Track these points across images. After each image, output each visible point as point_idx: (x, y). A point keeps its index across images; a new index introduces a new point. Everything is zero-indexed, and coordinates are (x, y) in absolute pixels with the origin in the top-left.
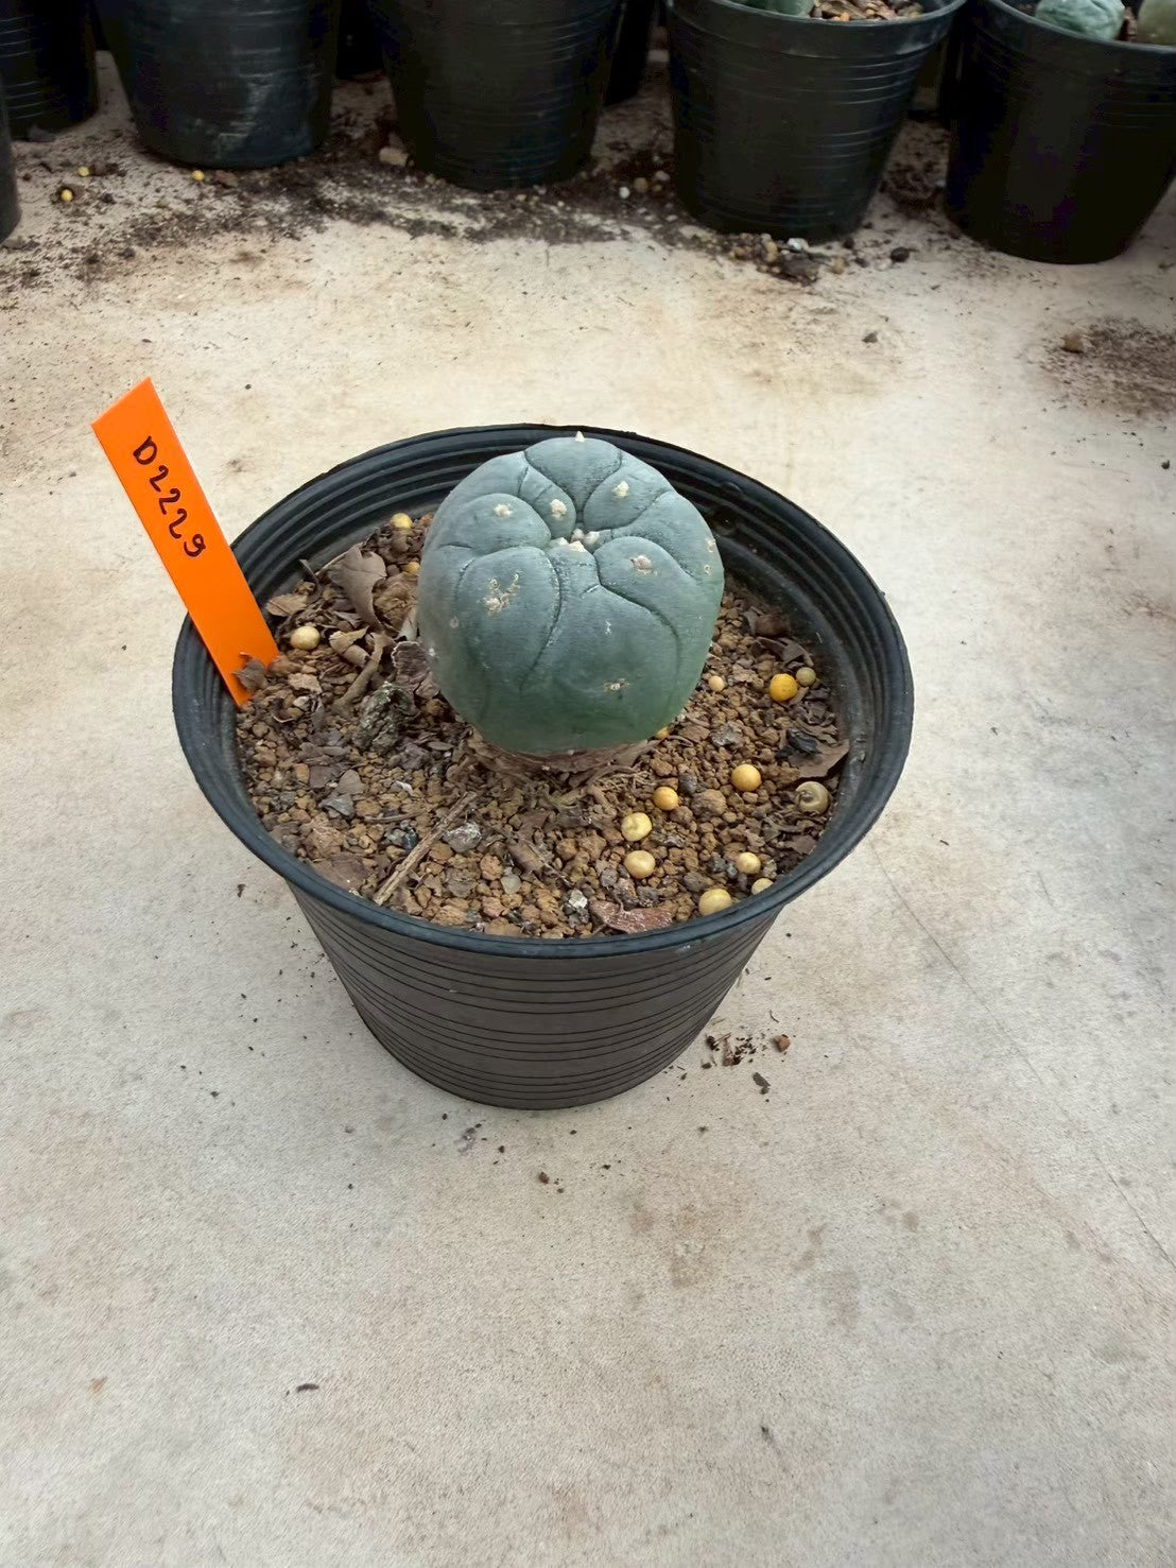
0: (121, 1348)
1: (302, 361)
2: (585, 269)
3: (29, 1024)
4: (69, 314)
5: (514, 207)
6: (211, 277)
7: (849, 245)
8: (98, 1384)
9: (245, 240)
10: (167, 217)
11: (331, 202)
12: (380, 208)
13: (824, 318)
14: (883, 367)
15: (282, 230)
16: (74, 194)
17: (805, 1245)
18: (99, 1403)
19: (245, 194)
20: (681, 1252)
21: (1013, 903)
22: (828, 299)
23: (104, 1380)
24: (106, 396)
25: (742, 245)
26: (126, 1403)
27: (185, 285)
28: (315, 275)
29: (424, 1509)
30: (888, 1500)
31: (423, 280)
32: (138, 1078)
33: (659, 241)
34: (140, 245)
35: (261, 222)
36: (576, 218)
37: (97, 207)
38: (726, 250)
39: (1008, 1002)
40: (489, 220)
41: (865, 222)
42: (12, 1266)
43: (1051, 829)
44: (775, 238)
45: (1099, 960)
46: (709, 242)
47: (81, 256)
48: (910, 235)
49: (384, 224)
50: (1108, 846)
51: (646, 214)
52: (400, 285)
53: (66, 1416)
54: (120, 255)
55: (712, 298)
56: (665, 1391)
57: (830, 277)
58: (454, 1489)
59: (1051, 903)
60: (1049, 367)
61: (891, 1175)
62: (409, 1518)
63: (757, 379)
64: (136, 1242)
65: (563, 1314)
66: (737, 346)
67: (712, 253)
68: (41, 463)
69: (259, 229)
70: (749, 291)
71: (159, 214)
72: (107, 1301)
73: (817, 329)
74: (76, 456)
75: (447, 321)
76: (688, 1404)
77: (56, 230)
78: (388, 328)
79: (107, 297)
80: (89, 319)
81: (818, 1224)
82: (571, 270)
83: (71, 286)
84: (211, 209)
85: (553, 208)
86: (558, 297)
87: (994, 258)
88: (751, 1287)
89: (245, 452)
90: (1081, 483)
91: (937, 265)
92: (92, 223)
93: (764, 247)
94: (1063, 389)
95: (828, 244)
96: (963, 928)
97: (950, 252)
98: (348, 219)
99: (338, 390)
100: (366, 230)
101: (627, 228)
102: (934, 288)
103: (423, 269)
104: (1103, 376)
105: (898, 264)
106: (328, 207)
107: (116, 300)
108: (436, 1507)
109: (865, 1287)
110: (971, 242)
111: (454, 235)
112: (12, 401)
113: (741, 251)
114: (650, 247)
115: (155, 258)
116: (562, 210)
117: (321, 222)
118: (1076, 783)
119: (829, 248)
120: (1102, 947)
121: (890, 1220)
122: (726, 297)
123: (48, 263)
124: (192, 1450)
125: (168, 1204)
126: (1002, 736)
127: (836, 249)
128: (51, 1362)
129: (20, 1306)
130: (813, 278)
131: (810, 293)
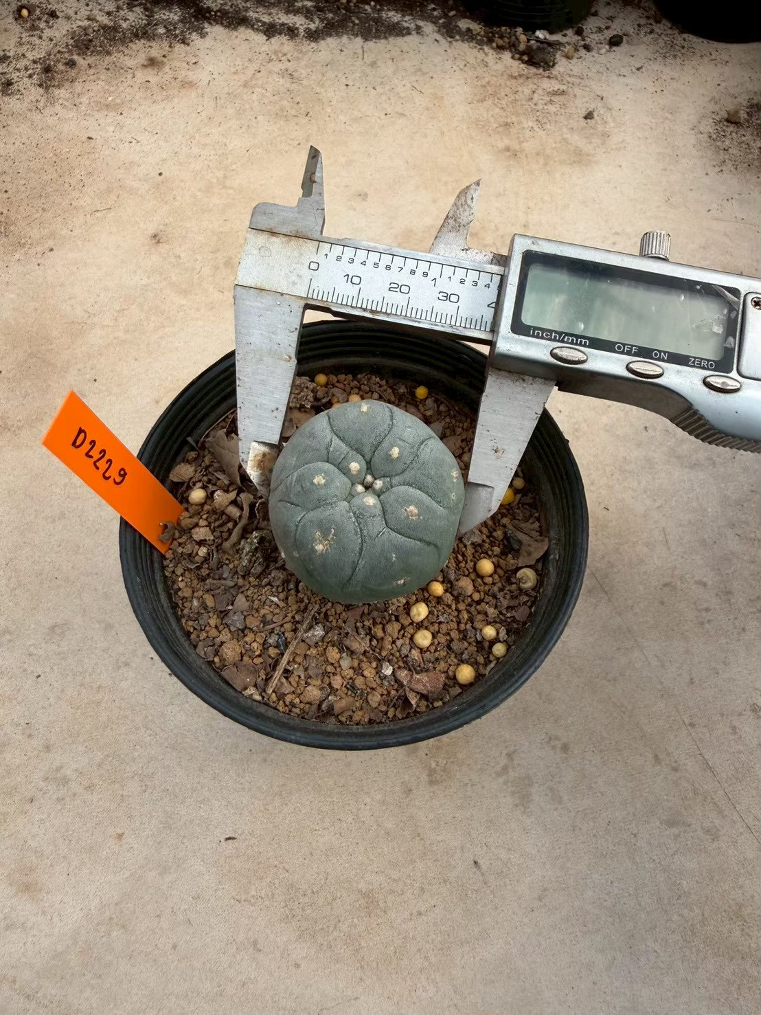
0: (130, 817)
1: (196, 150)
2: (390, 62)
3: (63, 633)
4: (36, 117)
5: (339, 9)
6: (130, 82)
7: (579, 32)
8: (120, 836)
9: (151, 47)
10: (96, 29)
11: (209, 10)
12: (244, 13)
13: (556, 99)
14: (596, 141)
15: (176, 36)
16: (29, 12)
17: (503, 761)
18: (121, 846)
19: (148, 5)
20: (433, 765)
21: (645, 549)
22: (561, 82)
23: (123, 834)
24: (66, 185)
25: (501, 37)
26: (136, 846)
27: (112, 89)
28: (199, 75)
29: (294, 901)
30: (540, 899)
31: (275, 77)
32: (127, 664)
33: (443, 35)
34: (79, 54)
35: (161, 30)
36: (384, 15)
37: (47, 22)
38: (490, 41)
39: (636, 614)
40: (322, 20)
41: (593, 10)
42: (69, 772)
43: (675, 499)
44: (525, 31)
45: (694, 587)
46: (478, 34)
47: (39, 66)
48: (624, 23)
49: (247, 27)
50: (710, 510)
51: (434, 9)
52: (260, 82)
53: (104, 853)
54: (66, 64)
55: (479, 83)
56: (422, 842)
57: (564, 60)
58: (310, 891)
59: (669, 549)
60: (715, 136)
61: (556, 721)
62: (286, 906)
63: (508, 154)
64: (134, 760)
65: (368, 800)
66: (495, 125)
67: (480, 43)
68: (29, 242)
69: (160, 37)
70: (505, 77)
71: (89, 26)
72: (121, 792)
73: (552, 109)
74: (52, 235)
75: (294, 112)
76: (435, 848)
77: (21, 44)
78: (253, 118)
79: (60, 101)
80: (51, 121)
81: (512, 749)
82: (379, 63)
83: (35, 93)
84: (126, 20)
85: (367, 7)
86: (370, 89)
87: (684, 40)
88: (472, 785)
89: (161, 227)
90: (726, 235)
91: (643, 47)
92: (44, 36)
93: (517, 39)
94: (722, 155)
95: (565, 32)
96: (612, 566)
97: (652, 36)
98: (222, 24)
99: (220, 174)
100: (235, 33)
101: (421, 23)
102: (638, 69)
103: (277, 67)
104: (752, 144)
105: (615, 48)
106: (207, 15)
107: (67, 104)
108: (300, 900)
109: (537, 785)
110: (670, 25)
111: (297, 35)
112: (6, 191)
113: (501, 42)
114: (436, 40)
115: (90, 66)
116: (373, 8)
117: (203, 28)
118: (693, 466)
119: (565, 35)
120: (696, 578)
121: (554, 747)
122: (488, 83)
123: (18, 74)
124: (172, 871)
125: (148, 738)
126: (651, 431)
127: (569, 37)
128: (94, 824)
129: (75, 794)
130: (551, 64)
131: (549, 77)
